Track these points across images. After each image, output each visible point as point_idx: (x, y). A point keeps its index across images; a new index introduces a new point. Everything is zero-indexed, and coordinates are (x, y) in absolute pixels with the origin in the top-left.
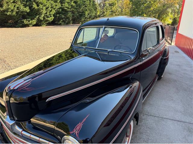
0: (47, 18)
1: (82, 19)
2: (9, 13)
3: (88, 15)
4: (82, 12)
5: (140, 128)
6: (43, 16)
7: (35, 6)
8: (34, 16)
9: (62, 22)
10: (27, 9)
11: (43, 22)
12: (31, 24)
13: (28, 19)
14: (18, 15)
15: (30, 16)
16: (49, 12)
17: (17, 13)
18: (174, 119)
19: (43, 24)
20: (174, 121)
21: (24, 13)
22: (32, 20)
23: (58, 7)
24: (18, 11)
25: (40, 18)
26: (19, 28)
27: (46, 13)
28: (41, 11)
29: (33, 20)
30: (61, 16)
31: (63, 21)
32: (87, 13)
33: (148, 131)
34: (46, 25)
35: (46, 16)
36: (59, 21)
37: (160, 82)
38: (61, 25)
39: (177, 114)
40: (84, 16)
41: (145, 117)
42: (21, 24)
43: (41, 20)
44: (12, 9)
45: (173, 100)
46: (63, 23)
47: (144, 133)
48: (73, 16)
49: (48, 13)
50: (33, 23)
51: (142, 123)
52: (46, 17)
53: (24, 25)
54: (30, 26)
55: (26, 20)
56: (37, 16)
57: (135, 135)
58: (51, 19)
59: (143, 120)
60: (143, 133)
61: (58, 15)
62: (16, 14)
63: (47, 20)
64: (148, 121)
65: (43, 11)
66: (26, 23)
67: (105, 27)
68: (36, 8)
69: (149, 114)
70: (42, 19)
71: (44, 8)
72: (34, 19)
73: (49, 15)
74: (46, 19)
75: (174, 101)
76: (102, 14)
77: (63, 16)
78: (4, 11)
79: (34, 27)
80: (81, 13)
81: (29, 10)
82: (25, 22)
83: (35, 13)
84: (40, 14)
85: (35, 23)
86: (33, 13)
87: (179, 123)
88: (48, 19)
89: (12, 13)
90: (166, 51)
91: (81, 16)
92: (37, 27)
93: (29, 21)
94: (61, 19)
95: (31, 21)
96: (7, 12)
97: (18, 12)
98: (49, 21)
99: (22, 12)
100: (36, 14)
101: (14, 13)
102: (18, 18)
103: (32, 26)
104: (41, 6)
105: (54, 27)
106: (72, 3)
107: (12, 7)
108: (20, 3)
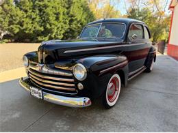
2: (27, 32)
6: (54, 34)
7: (48, 26)
8: (46, 34)
10: (42, 29)
12: (44, 40)
13: (42, 36)
15: (44, 34)
16: (59, 31)
17: (34, 31)
21: (39, 32)
23: (67, 28)
25: (52, 36)
26: (34, 43)
27: (57, 32)
28: (53, 31)
29: (46, 38)
30: (69, 34)
32: (90, 33)
41: (133, 89)
42: (36, 40)
52: (56, 35)
53: (38, 41)
55: (40, 37)
58: (60, 37)
60: (130, 96)
61: (66, 34)
62: (33, 33)
63: (57, 38)
64: (135, 91)
68: (49, 27)
71: (56, 28)
72: (46, 36)
73: (59, 33)
78: (24, 30)
82: (40, 39)
84: (52, 33)
86: (46, 32)
89: (29, 32)
93: (42, 38)
95: (44, 38)
99: (37, 31)
100: (49, 33)
101: (31, 32)
102: (34, 36)
104: (53, 26)
106: (79, 25)
107: (30, 27)
108: (36, 24)
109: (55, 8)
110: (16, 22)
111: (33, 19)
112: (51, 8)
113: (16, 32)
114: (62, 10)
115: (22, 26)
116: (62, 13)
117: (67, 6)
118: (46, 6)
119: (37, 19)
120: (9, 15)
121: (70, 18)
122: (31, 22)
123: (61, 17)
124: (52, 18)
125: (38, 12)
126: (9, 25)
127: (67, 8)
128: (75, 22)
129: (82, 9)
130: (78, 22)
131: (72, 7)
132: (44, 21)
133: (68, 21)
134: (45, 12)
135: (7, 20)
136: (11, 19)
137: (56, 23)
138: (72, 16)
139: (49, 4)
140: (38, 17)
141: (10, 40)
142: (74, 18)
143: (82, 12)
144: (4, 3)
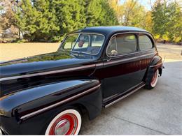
2: (43, 32)
7: (64, 25)
10: (58, 28)
15: (60, 33)
17: (50, 31)
21: (55, 31)
22: (61, 36)
23: (83, 27)
26: (50, 43)
28: (69, 30)
41: (112, 119)
45: (153, 108)
50: (61, 39)
51: (106, 123)
53: (54, 41)
59: (109, 121)
60: (100, 131)
64: (113, 122)
67: (81, 34)
68: (65, 27)
71: (72, 27)
78: (40, 30)
82: (56, 38)
93: (58, 38)
100: (65, 32)
101: (48, 31)
104: (69, 26)
106: (97, 23)
107: (46, 27)
108: (52, 23)
109: (73, 6)
110: (33, 22)
111: (50, 19)
112: (68, 7)
113: (33, 32)
114: (79, 8)
115: (38, 26)
116: (78, 11)
117: (85, 4)
118: (62, 5)
119: (54, 19)
120: (26, 16)
121: (87, 17)
122: (47, 21)
123: (78, 16)
124: (68, 18)
125: (54, 11)
126: (26, 26)
127: (85, 6)
128: (93, 21)
129: (101, 6)
130: (96, 20)
131: (90, 5)
132: (60, 21)
133: (84, 20)
134: (61, 11)
135: (24, 20)
136: (28, 20)
137: (73, 22)
138: (90, 14)
139: (66, 3)
140: (54, 16)
141: (27, 40)
142: (91, 17)
143: (100, 10)
144: (22, 4)
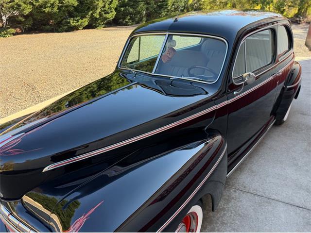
0: (105, 13)
1: (163, 13)
2: (47, 10)
3: (173, 5)
4: (162, 2)
5: (224, 214)
6: (98, 11)
8: (84, 12)
9: (129, 20)
10: (75, 2)
11: (99, 21)
12: (81, 25)
13: (77, 17)
14: (61, 12)
15: (79, 12)
16: (109, 4)
17: (59, 8)
18: (292, 203)
19: (99, 24)
20: (289, 206)
21: (69, 8)
22: (82, 18)
24: (60, 5)
25: (95, 15)
26: (63, 32)
27: (104, 6)
28: (96, 4)
29: (84, 19)
30: (127, 9)
31: (132, 19)
32: (170, 4)
33: (237, 222)
34: (104, 26)
35: (104, 11)
36: (124, 18)
37: (279, 129)
38: (128, 25)
39: (300, 193)
40: (167, 8)
41: (237, 194)
42: (66, 27)
43: (96, 18)
44: (52, 3)
45: (297, 165)
46: (131, 21)
47: (229, 225)
48: (147, 9)
49: (107, 6)
50: (83, 24)
51: (230, 204)
52: (103, 13)
53: (71, 27)
54: (80, 29)
55: (72, 18)
56: (89, 11)
57: (212, 226)
58: (111, 16)
59: (233, 200)
60: (226, 224)
61: (122, 9)
62: (58, 11)
63: (106, 19)
64: (241, 201)
65: (98, 4)
66: (73, 24)
67: (169, 35)
69: (247, 190)
70: (98, 17)
72: (85, 17)
73: (108, 8)
74: (104, 15)
75: (300, 167)
76: (196, 3)
77: (131, 10)
78: (41, 6)
79: (86, 30)
80: (160, 2)
81: (77, 2)
82: (73, 22)
83: (87, 8)
84: (95, 8)
85: (86, 23)
86: (84, 7)
87: (298, 210)
88: (108, 16)
89: (52, 10)
90: (293, 74)
91: (160, 7)
92: (91, 30)
93: (78, 21)
94: (128, 15)
95: (80, 21)
96: (45, 8)
97: (61, 7)
98: (109, 19)
99: (67, 7)
100: (89, 9)
101: (55, 9)
102: (61, 17)
103: (83, 29)
105: (116, 28)
113: (27, 12)
141: (18, 30)
